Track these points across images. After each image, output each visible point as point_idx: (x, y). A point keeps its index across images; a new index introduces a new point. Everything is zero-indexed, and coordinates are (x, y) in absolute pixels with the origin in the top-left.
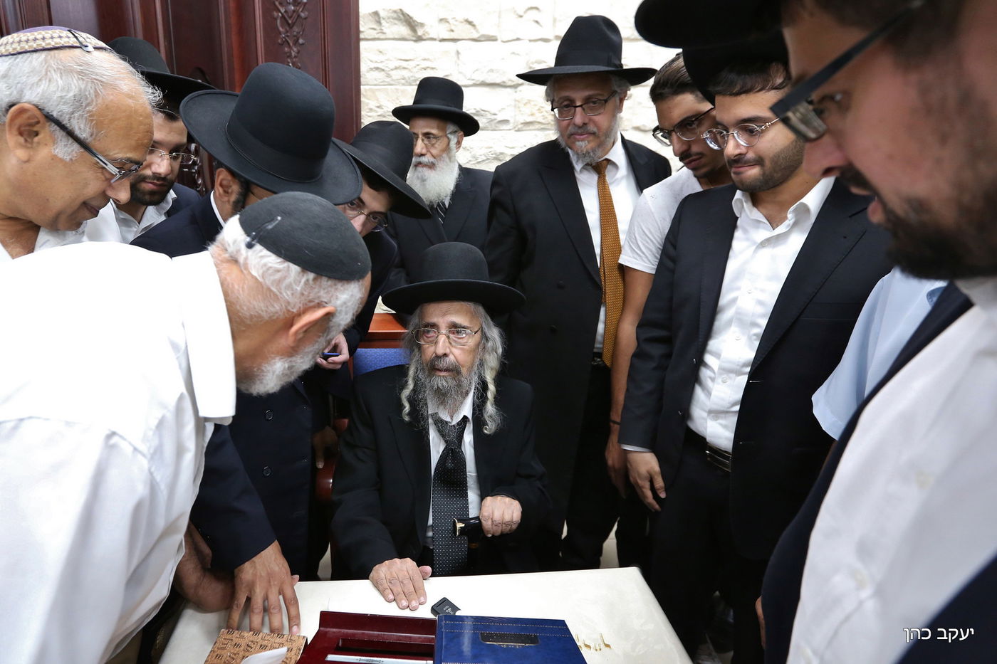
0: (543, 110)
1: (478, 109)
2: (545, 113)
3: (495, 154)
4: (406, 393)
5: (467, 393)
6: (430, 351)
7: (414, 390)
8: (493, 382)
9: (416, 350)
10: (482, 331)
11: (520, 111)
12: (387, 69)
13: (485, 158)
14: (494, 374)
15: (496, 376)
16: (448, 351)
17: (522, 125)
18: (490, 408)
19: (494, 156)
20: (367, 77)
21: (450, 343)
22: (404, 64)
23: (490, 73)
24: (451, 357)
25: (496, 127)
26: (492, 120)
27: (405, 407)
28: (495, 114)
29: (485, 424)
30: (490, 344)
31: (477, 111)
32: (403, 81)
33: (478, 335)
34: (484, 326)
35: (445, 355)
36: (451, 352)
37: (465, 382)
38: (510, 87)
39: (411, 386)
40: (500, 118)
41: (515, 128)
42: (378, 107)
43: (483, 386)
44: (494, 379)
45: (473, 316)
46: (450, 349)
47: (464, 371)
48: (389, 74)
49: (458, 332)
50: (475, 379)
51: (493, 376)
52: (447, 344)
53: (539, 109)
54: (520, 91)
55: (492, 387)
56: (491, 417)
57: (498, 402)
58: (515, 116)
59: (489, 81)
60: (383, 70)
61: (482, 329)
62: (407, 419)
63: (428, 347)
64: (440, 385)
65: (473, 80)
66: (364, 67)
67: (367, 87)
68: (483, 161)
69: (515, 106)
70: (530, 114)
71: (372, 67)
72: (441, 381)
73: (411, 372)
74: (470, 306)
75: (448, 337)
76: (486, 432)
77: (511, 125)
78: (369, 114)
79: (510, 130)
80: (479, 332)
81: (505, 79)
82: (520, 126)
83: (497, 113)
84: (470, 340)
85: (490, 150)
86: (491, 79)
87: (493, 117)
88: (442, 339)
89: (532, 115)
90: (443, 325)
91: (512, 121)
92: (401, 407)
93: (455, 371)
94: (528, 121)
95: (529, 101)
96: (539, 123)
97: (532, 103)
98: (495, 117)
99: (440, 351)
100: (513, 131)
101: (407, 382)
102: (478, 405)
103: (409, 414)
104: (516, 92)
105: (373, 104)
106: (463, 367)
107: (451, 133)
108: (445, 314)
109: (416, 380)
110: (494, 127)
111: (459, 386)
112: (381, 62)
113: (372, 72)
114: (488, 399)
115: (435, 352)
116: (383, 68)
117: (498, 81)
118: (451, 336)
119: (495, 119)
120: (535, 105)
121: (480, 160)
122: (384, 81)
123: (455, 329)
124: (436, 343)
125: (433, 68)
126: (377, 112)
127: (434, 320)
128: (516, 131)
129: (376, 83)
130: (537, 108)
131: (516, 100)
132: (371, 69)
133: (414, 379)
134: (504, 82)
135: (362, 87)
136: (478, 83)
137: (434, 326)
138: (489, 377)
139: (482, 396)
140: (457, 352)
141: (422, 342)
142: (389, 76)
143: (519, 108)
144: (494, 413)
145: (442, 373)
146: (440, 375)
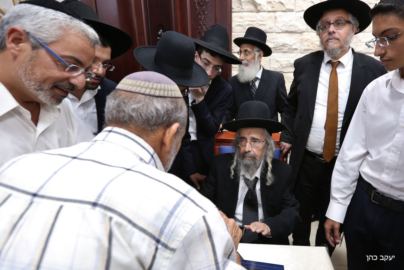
0: (313, 44)
1: (284, 43)
2: (314, 45)
3: (291, 64)
4: (233, 167)
5: (258, 168)
6: (242, 149)
7: (236, 166)
8: (270, 163)
9: (238, 148)
10: (266, 141)
11: (303, 44)
12: (244, 25)
13: (286, 66)
14: (271, 160)
15: (272, 161)
16: (250, 150)
17: (303, 51)
18: (269, 174)
19: (290, 65)
20: (236, 29)
21: (251, 146)
22: (251, 23)
23: (290, 27)
24: (252, 152)
25: (292, 52)
26: (290, 48)
27: (232, 173)
28: (291, 46)
29: (267, 181)
30: (270, 146)
31: (283, 44)
33: (264, 143)
34: (267, 138)
35: (249, 151)
36: (252, 150)
37: (258, 163)
38: (299, 33)
39: (235, 164)
40: (294, 47)
41: (300, 52)
43: (266, 165)
44: (271, 162)
45: (262, 134)
46: (252, 149)
47: (258, 158)
48: (245, 28)
49: (256, 142)
50: (262, 162)
51: (271, 161)
52: (250, 147)
53: (312, 43)
54: (303, 35)
55: (270, 165)
56: (269, 178)
57: (273, 171)
58: (301, 46)
59: (289, 30)
60: (242, 26)
61: (266, 139)
62: (232, 178)
63: (242, 148)
64: (247, 163)
65: (282, 30)
66: (233, 25)
67: (235, 34)
68: (285, 67)
69: (301, 42)
70: (307, 45)
71: (237, 24)
72: (247, 161)
73: (235, 158)
74: (260, 130)
75: (251, 144)
76: (267, 184)
77: (299, 51)
79: (298, 53)
80: (265, 141)
81: (296, 29)
82: (302, 51)
83: (292, 45)
84: (260, 145)
85: (288, 62)
86: (290, 29)
87: (290, 47)
88: (248, 144)
89: (309, 46)
90: (249, 138)
91: (299, 49)
92: (231, 173)
93: (254, 158)
94: (306, 49)
95: (307, 40)
96: (311, 50)
97: (309, 40)
98: (291, 47)
99: (247, 150)
100: (299, 54)
101: (233, 162)
102: (263, 173)
103: (233, 176)
104: (301, 35)
106: (257, 156)
107: (256, 51)
108: (249, 134)
109: (237, 162)
110: (291, 52)
111: (255, 164)
112: (242, 22)
113: (238, 27)
114: (268, 170)
115: (244, 150)
116: (242, 25)
117: (293, 30)
118: (252, 143)
119: (291, 48)
120: (310, 41)
121: (284, 66)
122: (242, 31)
123: (254, 140)
124: (245, 146)
125: (264, 25)
127: (245, 136)
128: (301, 53)
129: (239, 31)
130: (311, 43)
131: (301, 39)
133: (236, 161)
134: (296, 31)
135: (232, 33)
136: (284, 31)
137: (244, 138)
138: (269, 161)
139: (265, 169)
140: (254, 150)
141: (240, 146)
143: (302, 43)
144: (271, 177)
145: (248, 158)
146: (247, 159)
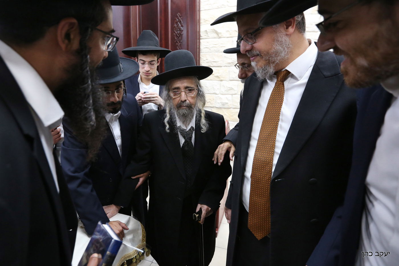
4: (166, 120)
6: (177, 100)
7: (170, 119)
18: (203, 121)
22: (215, 46)
27: (167, 126)
29: (201, 128)
32: (215, 51)
35: (185, 101)
39: (168, 117)
42: (207, 60)
43: (200, 111)
52: (186, 96)
55: (203, 111)
56: (203, 125)
60: (208, 48)
62: (168, 131)
64: (184, 113)
66: (202, 48)
72: (185, 111)
73: (168, 111)
75: (185, 92)
76: (202, 132)
78: (204, 62)
88: (183, 94)
90: (183, 88)
92: (165, 126)
93: (190, 107)
99: (183, 99)
103: (169, 129)
105: (205, 59)
106: (192, 105)
109: (171, 114)
112: (208, 45)
114: (202, 117)
124: (181, 95)
125: (224, 47)
126: (206, 61)
129: (206, 52)
132: (205, 48)
133: (169, 114)
135: (201, 53)
137: (179, 88)
138: (202, 107)
139: (200, 116)
140: (189, 99)
142: (210, 50)
144: (205, 122)
145: (185, 108)
146: (183, 109)
